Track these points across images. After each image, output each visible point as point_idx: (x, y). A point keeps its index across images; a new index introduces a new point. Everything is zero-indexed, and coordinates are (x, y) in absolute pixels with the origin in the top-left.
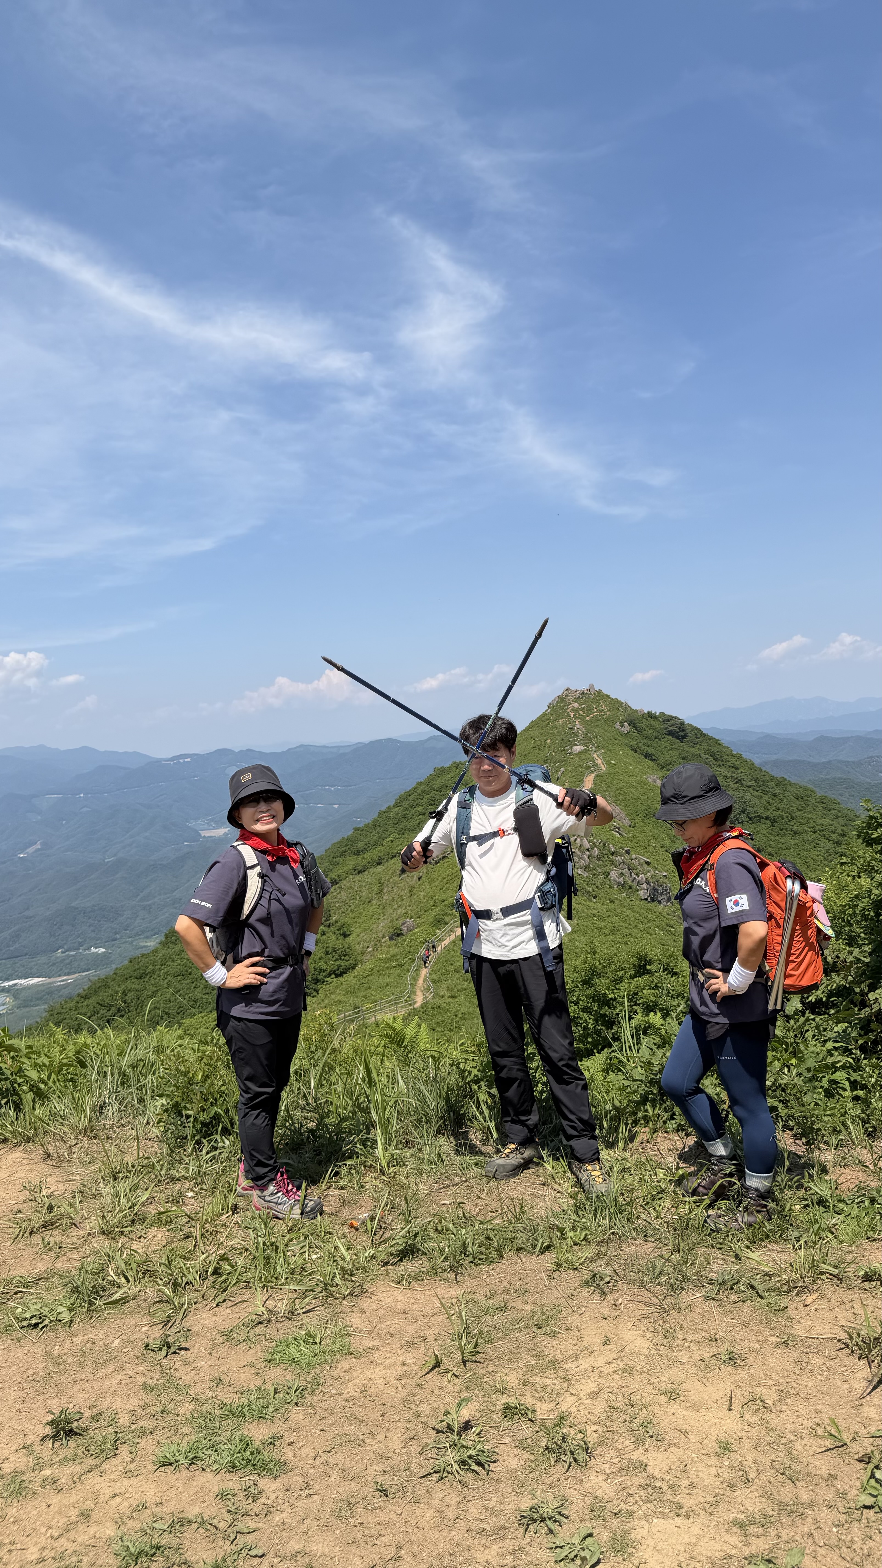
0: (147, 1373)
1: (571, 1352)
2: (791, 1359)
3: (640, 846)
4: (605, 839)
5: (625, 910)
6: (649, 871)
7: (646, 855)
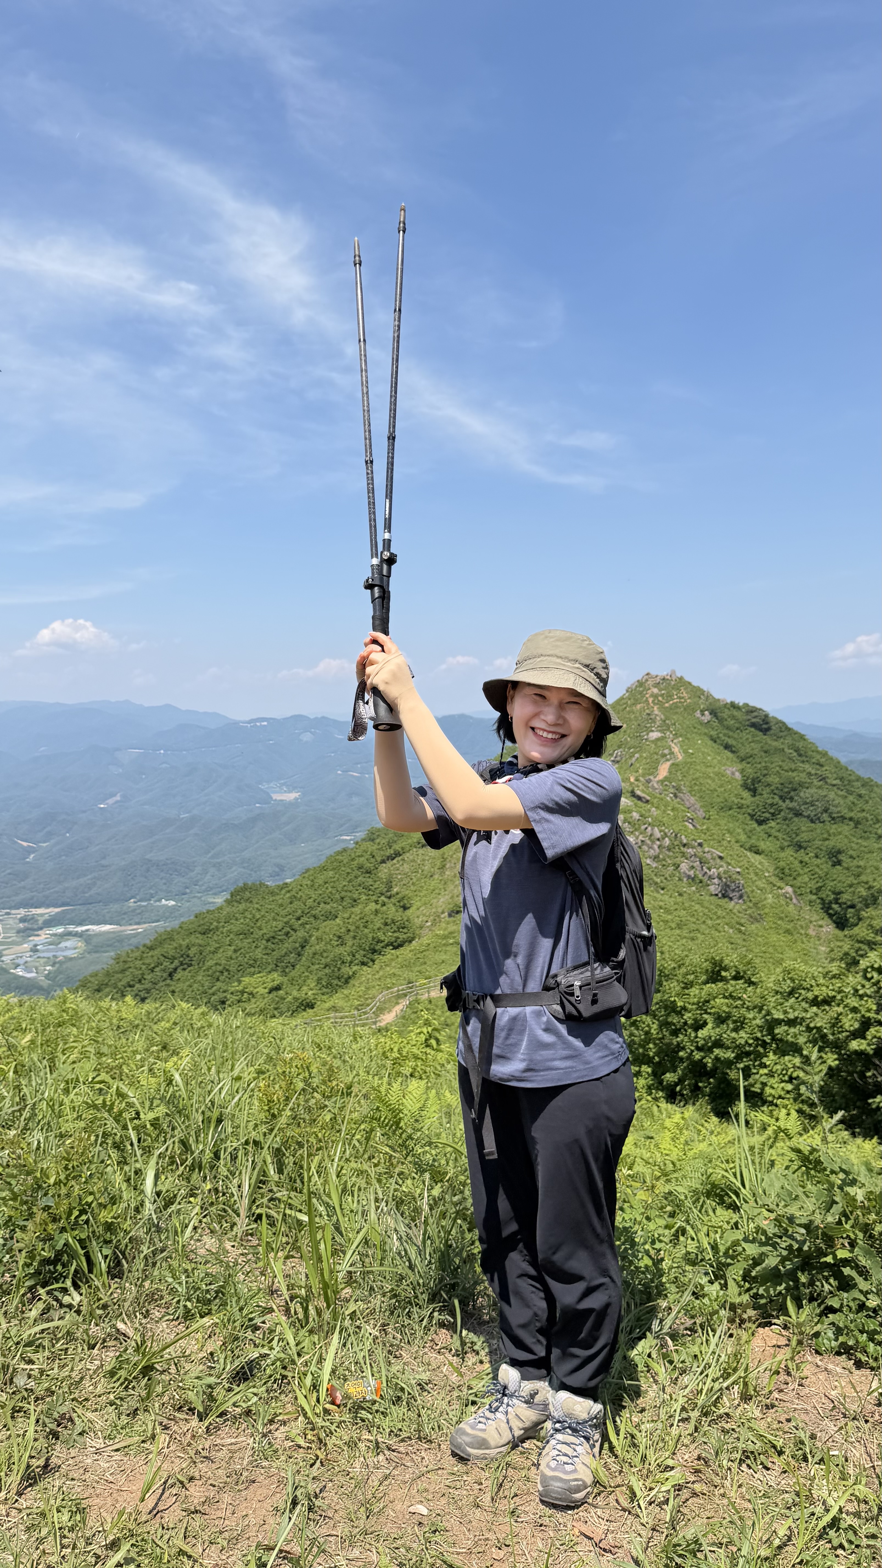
3: (714, 839)
4: (677, 830)
5: (693, 904)
6: (721, 866)
7: (720, 849)
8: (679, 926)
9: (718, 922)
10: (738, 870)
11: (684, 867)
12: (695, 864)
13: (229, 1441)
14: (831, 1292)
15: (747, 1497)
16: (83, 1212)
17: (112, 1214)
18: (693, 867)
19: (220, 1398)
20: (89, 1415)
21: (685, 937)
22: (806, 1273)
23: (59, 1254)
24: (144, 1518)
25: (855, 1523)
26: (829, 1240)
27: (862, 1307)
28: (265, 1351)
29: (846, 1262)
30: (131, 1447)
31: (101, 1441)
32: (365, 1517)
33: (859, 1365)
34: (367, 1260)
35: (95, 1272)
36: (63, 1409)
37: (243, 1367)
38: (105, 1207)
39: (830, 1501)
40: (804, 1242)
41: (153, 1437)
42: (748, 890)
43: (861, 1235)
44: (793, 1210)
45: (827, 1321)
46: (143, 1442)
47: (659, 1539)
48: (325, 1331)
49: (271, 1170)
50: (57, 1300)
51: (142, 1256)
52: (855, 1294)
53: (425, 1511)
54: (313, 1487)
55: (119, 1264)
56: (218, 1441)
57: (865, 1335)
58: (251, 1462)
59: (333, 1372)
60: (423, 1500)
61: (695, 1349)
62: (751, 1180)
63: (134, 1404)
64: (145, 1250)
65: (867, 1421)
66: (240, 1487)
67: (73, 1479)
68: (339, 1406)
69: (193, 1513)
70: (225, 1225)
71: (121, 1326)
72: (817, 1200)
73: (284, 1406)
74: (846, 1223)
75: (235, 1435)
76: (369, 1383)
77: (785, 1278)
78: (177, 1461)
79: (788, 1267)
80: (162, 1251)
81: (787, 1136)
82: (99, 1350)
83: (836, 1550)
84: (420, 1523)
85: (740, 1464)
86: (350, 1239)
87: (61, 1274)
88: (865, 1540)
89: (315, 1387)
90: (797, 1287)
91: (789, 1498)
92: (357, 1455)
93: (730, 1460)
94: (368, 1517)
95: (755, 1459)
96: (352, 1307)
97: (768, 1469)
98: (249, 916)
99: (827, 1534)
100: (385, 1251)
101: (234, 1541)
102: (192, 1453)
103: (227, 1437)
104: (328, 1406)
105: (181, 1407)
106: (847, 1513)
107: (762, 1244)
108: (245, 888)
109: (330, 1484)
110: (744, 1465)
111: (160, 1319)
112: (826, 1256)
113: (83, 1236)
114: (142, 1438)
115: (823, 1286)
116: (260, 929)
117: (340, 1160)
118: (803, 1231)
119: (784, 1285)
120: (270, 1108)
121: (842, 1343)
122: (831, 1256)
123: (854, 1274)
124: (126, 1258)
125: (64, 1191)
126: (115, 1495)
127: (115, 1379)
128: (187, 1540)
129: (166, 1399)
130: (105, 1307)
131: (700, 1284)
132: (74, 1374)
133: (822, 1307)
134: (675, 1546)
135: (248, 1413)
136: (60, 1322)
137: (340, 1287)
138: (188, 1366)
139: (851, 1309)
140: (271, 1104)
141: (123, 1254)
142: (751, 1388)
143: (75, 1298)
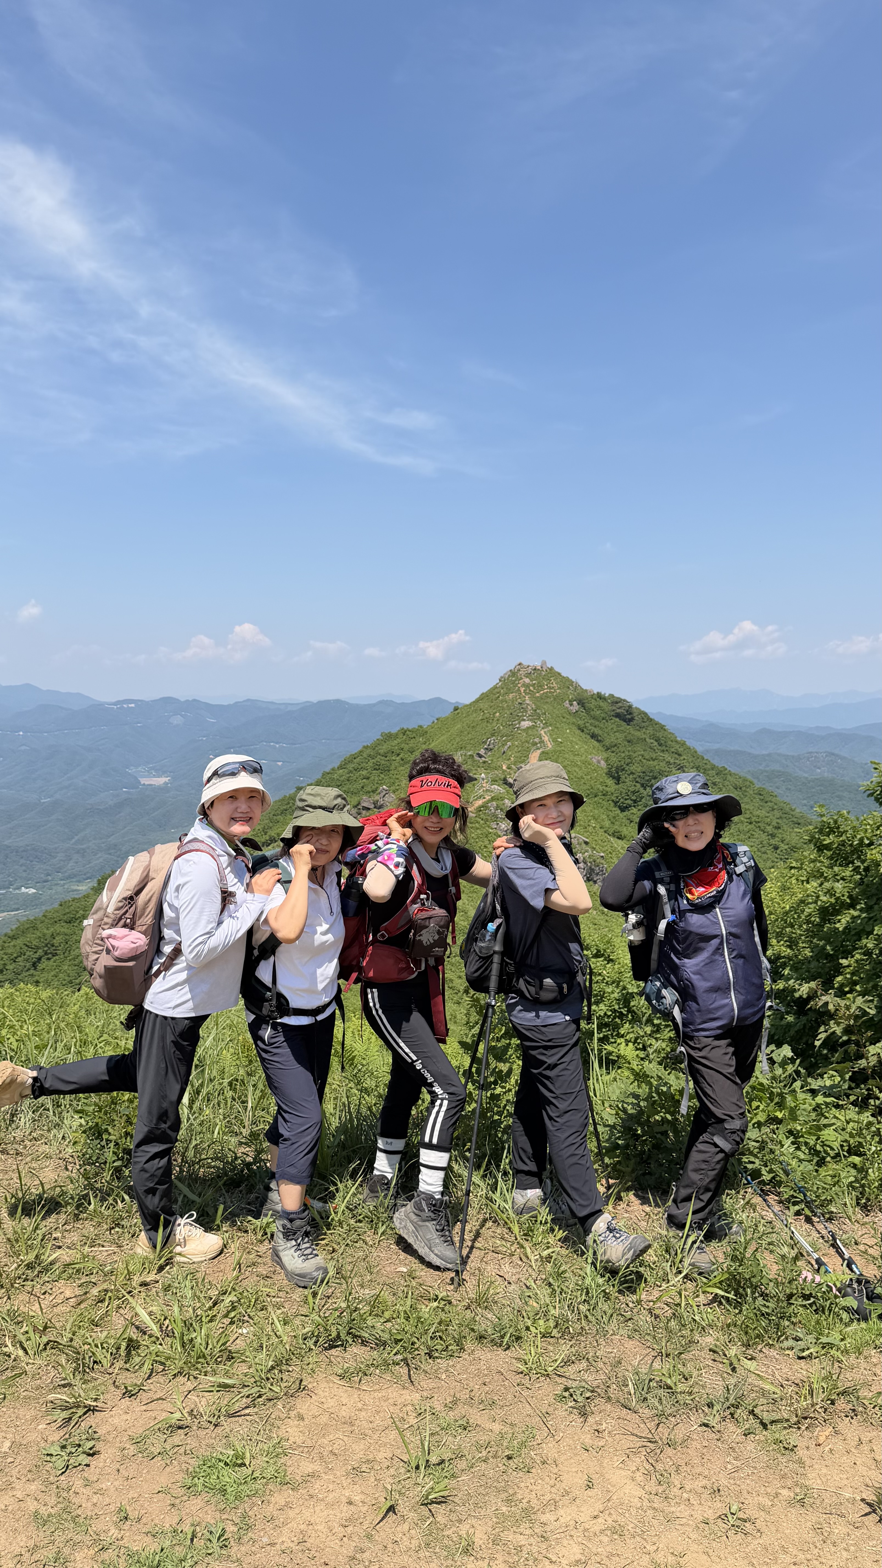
0: (41, 1496)
1: (548, 1497)
2: (809, 1524)
6: (587, 851)
10: (602, 854)
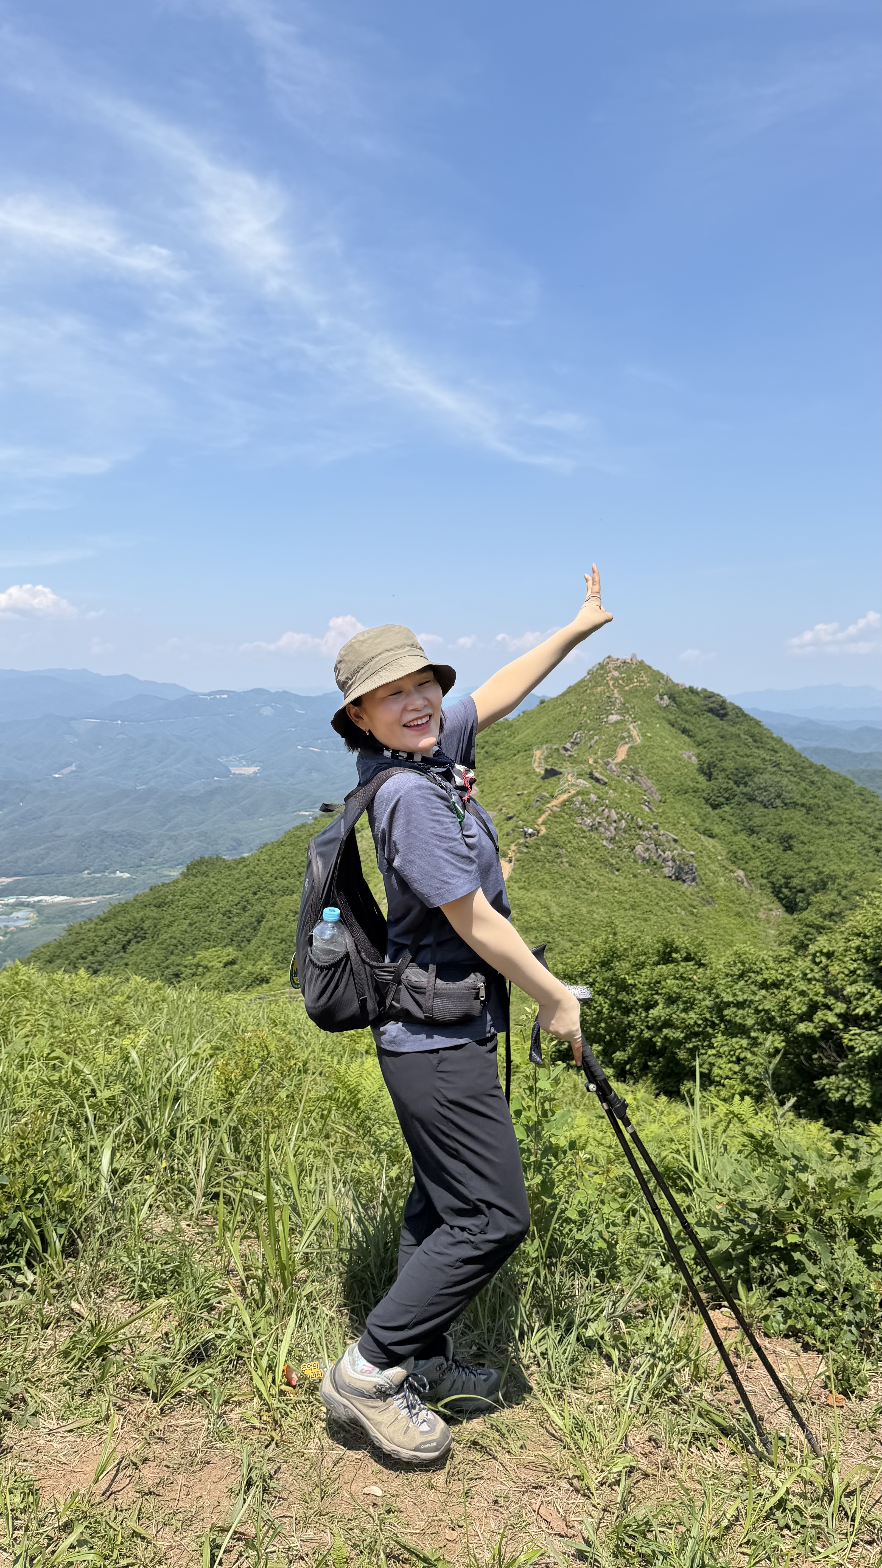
3: (669, 822)
4: (633, 812)
5: (647, 885)
6: (676, 849)
7: (675, 832)
8: (633, 907)
9: (671, 903)
10: (692, 853)
11: (639, 849)
12: (650, 847)
13: (184, 1422)
14: (780, 1276)
15: (696, 1478)
16: (38, 1190)
17: (67, 1194)
18: (648, 849)
19: (175, 1379)
20: (43, 1395)
21: (638, 918)
22: (757, 1257)
23: (13, 1233)
24: (98, 1500)
25: (801, 1503)
26: (780, 1225)
27: (810, 1290)
28: (221, 1331)
29: (795, 1247)
30: (85, 1428)
31: (55, 1421)
32: (319, 1498)
33: (806, 1347)
34: (324, 1241)
35: (49, 1251)
36: (16, 1390)
37: (199, 1348)
38: (60, 1186)
39: (777, 1483)
40: (756, 1226)
41: (107, 1417)
42: (701, 872)
43: (810, 1220)
44: (745, 1195)
45: (776, 1304)
46: (97, 1422)
47: (610, 1519)
48: (280, 1311)
49: (228, 1149)
50: (10, 1279)
51: (97, 1236)
52: (804, 1277)
53: (379, 1493)
54: (268, 1468)
55: (73, 1242)
56: (173, 1422)
57: (813, 1318)
58: (205, 1443)
59: (289, 1352)
60: (377, 1481)
61: (647, 1332)
62: (704, 1164)
63: (88, 1385)
64: (101, 1229)
65: (813, 1403)
66: (194, 1468)
67: (25, 1460)
68: (294, 1387)
69: (147, 1494)
70: (180, 1203)
71: (75, 1305)
72: (769, 1185)
73: (239, 1387)
74: (797, 1208)
75: (190, 1416)
76: (325, 1364)
77: (735, 1262)
78: (131, 1442)
79: (740, 1251)
80: (118, 1229)
81: (740, 1120)
82: (52, 1329)
83: (782, 1530)
84: (374, 1504)
85: (690, 1446)
86: (307, 1221)
87: (14, 1253)
88: (810, 1520)
89: (271, 1368)
90: (747, 1271)
91: (737, 1479)
92: (312, 1436)
93: (680, 1441)
94: (322, 1498)
95: (705, 1442)
96: (308, 1288)
97: (717, 1451)
98: (205, 890)
99: (774, 1515)
100: (342, 1232)
101: (188, 1523)
102: (146, 1434)
103: (181, 1418)
104: (284, 1387)
105: (135, 1388)
106: (794, 1494)
107: (713, 1228)
108: (202, 862)
109: (285, 1466)
110: (694, 1447)
111: (115, 1298)
112: (776, 1240)
113: (38, 1215)
114: (96, 1419)
115: (772, 1270)
116: (216, 903)
117: (297, 1140)
118: (755, 1216)
119: (734, 1268)
120: (227, 1087)
121: (790, 1326)
122: (781, 1241)
123: (803, 1258)
124: (80, 1237)
125: (18, 1169)
126: (68, 1477)
127: (69, 1359)
128: (141, 1522)
129: (120, 1379)
130: (59, 1286)
131: (653, 1267)
132: (27, 1355)
133: (772, 1290)
134: (625, 1527)
135: (203, 1393)
136: (13, 1301)
137: (297, 1268)
138: (143, 1347)
139: (800, 1293)
140: (229, 1083)
141: (78, 1232)
142: (702, 1370)
143: (29, 1277)
